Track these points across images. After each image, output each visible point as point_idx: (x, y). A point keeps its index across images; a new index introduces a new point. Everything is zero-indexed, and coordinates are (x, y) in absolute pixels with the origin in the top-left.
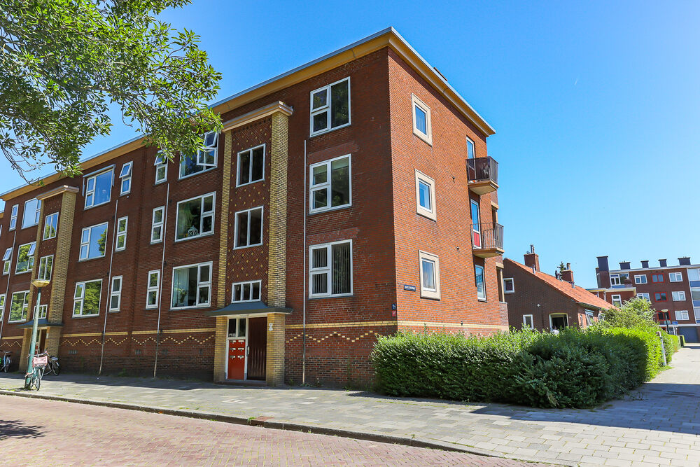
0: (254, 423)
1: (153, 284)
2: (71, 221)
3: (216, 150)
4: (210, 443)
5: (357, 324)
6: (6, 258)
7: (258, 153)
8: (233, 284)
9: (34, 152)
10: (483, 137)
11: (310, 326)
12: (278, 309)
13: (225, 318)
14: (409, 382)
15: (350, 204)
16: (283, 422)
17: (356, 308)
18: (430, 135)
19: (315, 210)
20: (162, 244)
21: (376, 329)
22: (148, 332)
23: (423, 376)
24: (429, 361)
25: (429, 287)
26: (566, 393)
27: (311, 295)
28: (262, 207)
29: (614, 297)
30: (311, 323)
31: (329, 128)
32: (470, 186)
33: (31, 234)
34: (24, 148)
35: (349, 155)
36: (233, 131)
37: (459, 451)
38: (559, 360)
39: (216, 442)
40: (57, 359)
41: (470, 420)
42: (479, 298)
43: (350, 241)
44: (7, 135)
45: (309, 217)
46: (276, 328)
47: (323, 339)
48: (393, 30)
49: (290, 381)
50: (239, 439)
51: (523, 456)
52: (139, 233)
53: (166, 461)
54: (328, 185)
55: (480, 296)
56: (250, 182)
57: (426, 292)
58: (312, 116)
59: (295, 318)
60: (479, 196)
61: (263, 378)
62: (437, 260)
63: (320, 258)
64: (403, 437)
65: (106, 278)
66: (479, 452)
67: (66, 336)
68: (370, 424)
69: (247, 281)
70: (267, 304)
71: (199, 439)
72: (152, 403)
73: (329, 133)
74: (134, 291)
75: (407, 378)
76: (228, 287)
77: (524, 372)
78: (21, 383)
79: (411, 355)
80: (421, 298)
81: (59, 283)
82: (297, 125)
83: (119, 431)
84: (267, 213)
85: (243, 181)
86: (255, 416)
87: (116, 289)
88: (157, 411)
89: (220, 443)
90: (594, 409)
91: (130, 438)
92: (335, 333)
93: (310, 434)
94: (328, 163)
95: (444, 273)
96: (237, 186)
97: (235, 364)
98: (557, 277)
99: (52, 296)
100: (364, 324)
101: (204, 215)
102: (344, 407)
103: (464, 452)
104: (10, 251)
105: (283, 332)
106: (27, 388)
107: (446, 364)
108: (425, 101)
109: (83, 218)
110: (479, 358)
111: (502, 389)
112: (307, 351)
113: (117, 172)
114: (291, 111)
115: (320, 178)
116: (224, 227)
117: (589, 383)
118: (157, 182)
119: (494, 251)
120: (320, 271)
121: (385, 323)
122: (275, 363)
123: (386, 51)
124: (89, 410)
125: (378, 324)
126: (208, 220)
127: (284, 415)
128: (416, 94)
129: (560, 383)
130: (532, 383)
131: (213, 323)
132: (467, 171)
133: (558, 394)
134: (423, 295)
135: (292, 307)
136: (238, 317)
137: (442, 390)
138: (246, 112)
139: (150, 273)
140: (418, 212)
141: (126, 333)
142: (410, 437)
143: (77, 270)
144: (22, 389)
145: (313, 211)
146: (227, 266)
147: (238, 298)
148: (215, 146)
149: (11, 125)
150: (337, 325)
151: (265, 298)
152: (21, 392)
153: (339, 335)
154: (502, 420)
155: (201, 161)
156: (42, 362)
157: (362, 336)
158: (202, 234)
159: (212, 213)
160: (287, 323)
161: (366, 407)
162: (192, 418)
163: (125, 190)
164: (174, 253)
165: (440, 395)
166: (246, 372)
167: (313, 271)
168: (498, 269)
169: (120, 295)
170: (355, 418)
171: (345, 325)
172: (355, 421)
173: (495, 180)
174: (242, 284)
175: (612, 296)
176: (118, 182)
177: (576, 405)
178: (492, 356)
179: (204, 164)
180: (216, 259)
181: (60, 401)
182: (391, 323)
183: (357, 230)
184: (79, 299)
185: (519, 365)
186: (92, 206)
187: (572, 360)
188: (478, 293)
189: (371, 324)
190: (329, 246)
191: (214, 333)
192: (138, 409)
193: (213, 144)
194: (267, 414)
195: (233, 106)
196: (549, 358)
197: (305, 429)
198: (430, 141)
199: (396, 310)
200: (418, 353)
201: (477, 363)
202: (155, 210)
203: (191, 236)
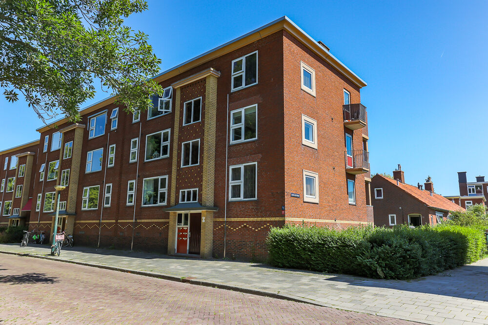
0: (184, 281)
1: (131, 189)
2: (80, 147)
3: (171, 100)
4: (151, 291)
5: (259, 219)
6: (41, 170)
7: (197, 103)
8: (181, 191)
9: (52, 107)
10: (357, 88)
11: (229, 220)
12: (208, 208)
13: (175, 213)
14: (289, 259)
15: (256, 138)
16: (201, 281)
17: (259, 208)
18: (314, 90)
19: (233, 142)
20: (136, 163)
21: (272, 223)
22: (128, 221)
23: (299, 254)
24: (303, 245)
25: (311, 195)
26: (391, 269)
27: (231, 199)
28: (199, 140)
29: (467, 203)
30: (230, 217)
31: (244, 86)
32: (345, 124)
33: (56, 155)
34: (46, 104)
35: (256, 105)
36: (182, 88)
37: (305, 302)
38: (387, 246)
39: (155, 291)
40: (72, 237)
41: (322, 284)
42: (349, 203)
43: (256, 163)
44: (36, 96)
45: (230, 146)
46: (207, 221)
47: (237, 229)
48: (286, 18)
49: (216, 255)
50: (170, 290)
51: (344, 307)
52: (123, 155)
53: (121, 300)
54: (242, 125)
55: (351, 201)
56: (192, 123)
57: (307, 198)
58: (233, 78)
59: (219, 214)
60: (352, 131)
61: (199, 253)
62: (317, 176)
63: (236, 174)
64: (272, 293)
65: (102, 185)
66: (317, 304)
67: (78, 222)
68: (256, 284)
69: (189, 188)
70: (201, 204)
71: (146, 289)
72: (125, 266)
73: (244, 89)
74: (119, 194)
75: (289, 256)
76: (177, 192)
77: (363, 254)
78: (49, 251)
79: (291, 241)
80: (304, 202)
81: (73, 187)
82: (223, 84)
83: (100, 282)
84: (202, 144)
85: (188, 121)
86: (186, 277)
87: (108, 192)
88: (127, 271)
89: (157, 291)
90: (411, 281)
91: (105, 286)
92: (245, 224)
93: (216, 289)
94: (243, 110)
95: (322, 185)
96: (183, 125)
97: (181, 243)
98: (419, 188)
99: (69, 196)
100: (264, 219)
101: (163, 144)
102: (244, 273)
103: (308, 303)
104: (44, 165)
105: (212, 223)
106: (53, 254)
107: (313, 247)
108: (311, 66)
109: (88, 145)
110: (334, 244)
111: (349, 265)
112: (227, 236)
113: (109, 115)
114: (219, 74)
115: (238, 120)
116: (175, 153)
117: (408, 263)
118: (134, 121)
119: (361, 170)
120: (236, 183)
121: (277, 219)
122: (206, 244)
123: (281, 33)
124: (87, 269)
125: (273, 219)
126: (165, 147)
127: (204, 276)
128: (304, 61)
129: (387, 262)
130: (367, 262)
131: (167, 216)
132: (344, 114)
133: (386, 270)
134: (305, 200)
135: (218, 206)
136: (183, 212)
137: (311, 264)
138: (190, 75)
139: (129, 182)
140: (303, 143)
141: (114, 221)
142: (276, 293)
143: (85, 179)
144: (49, 255)
145: (232, 142)
146: (177, 178)
147: (183, 200)
148: (170, 98)
149: (38, 90)
150: (247, 219)
151: (200, 200)
152: (48, 257)
153: (248, 226)
154: (342, 285)
155: (161, 108)
156: (61, 238)
157: (262, 227)
158: (162, 157)
159: (168, 143)
160: (215, 217)
161: (259, 274)
162: (148, 277)
163: (114, 127)
164: (145, 169)
165: (309, 268)
166: (188, 248)
167: (232, 183)
168: (367, 183)
169: (110, 196)
170: (248, 280)
171: (251, 219)
172: (246, 282)
173: (364, 120)
174: (186, 190)
175: (466, 202)
176: (109, 121)
177: (398, 277)
178: (343, 243)
179: (164, 110)
180: (170, 173)
181: (71, 263)
182: (281, 219)
183: (260, 155)
184: (86, 198)
185: (360, 250)
186: (93, 137)
187: (396, 247)
188: (350, 199)
189: (268, 219)
190: (242, 166)
191: (168, 222)
192: (116, 269)
193: (169, 97)
194: (193, 276)
195: (182, 71)
196: (380, 246)
197: (214, 285)
198: (314, 94)
199: (284, 210)
200: (295, 239)
201: (333, 247)
202: (132, 140)
203: (155, 158)
